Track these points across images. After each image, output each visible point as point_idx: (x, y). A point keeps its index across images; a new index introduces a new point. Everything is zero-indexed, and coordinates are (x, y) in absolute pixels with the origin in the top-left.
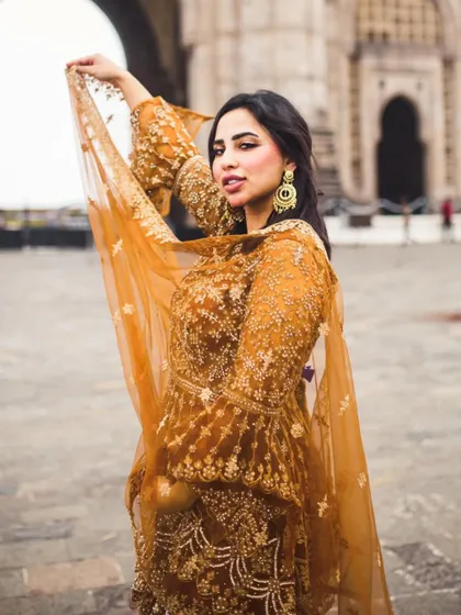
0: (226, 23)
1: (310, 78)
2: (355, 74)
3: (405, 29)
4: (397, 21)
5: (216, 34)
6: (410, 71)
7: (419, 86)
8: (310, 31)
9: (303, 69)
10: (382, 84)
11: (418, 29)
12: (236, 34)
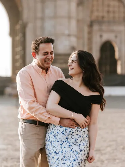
0: (39, 15)
1: (69, 35)
2: (90, 33)
3: (111, 15)
4: (108, 12)
5: (36, 18)
6: (112, 31)
7: (116, 37)
8: (69, 18)
9: (67, 32)
10: (101, 36)
11: (117, 15)
12: (43, 19)
